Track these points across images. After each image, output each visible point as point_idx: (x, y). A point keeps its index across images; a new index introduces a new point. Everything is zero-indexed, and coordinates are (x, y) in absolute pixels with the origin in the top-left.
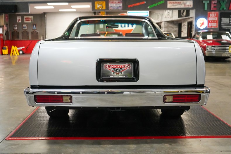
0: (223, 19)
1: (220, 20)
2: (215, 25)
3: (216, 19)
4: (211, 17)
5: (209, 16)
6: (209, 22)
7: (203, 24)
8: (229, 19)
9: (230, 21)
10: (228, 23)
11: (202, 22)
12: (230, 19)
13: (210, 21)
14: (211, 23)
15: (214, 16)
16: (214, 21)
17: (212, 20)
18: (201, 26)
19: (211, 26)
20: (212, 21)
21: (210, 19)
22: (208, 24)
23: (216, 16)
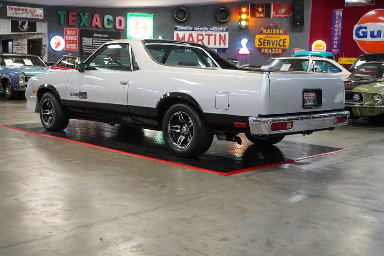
0: (84, 39)
1: (81, 41)
2: (74, 46)
3: (75, 38)
4: (69, 35)
5: (66, 35)
6: (66, 42)
7: (59, 44)
8: (91, 39)
9: (93, 42)
10: (91, 45)
11: (57, 42)
12: (93, 40)
13: (68, 40)
14: (69, 43)
15: (72, 34)
16: (73, 41)
17: (70, 39)
18: (56, 47)
19: (69, 47)
20: (70, 41)
21: (67, 38)
22: (66, 45)
23: (75, 35)
